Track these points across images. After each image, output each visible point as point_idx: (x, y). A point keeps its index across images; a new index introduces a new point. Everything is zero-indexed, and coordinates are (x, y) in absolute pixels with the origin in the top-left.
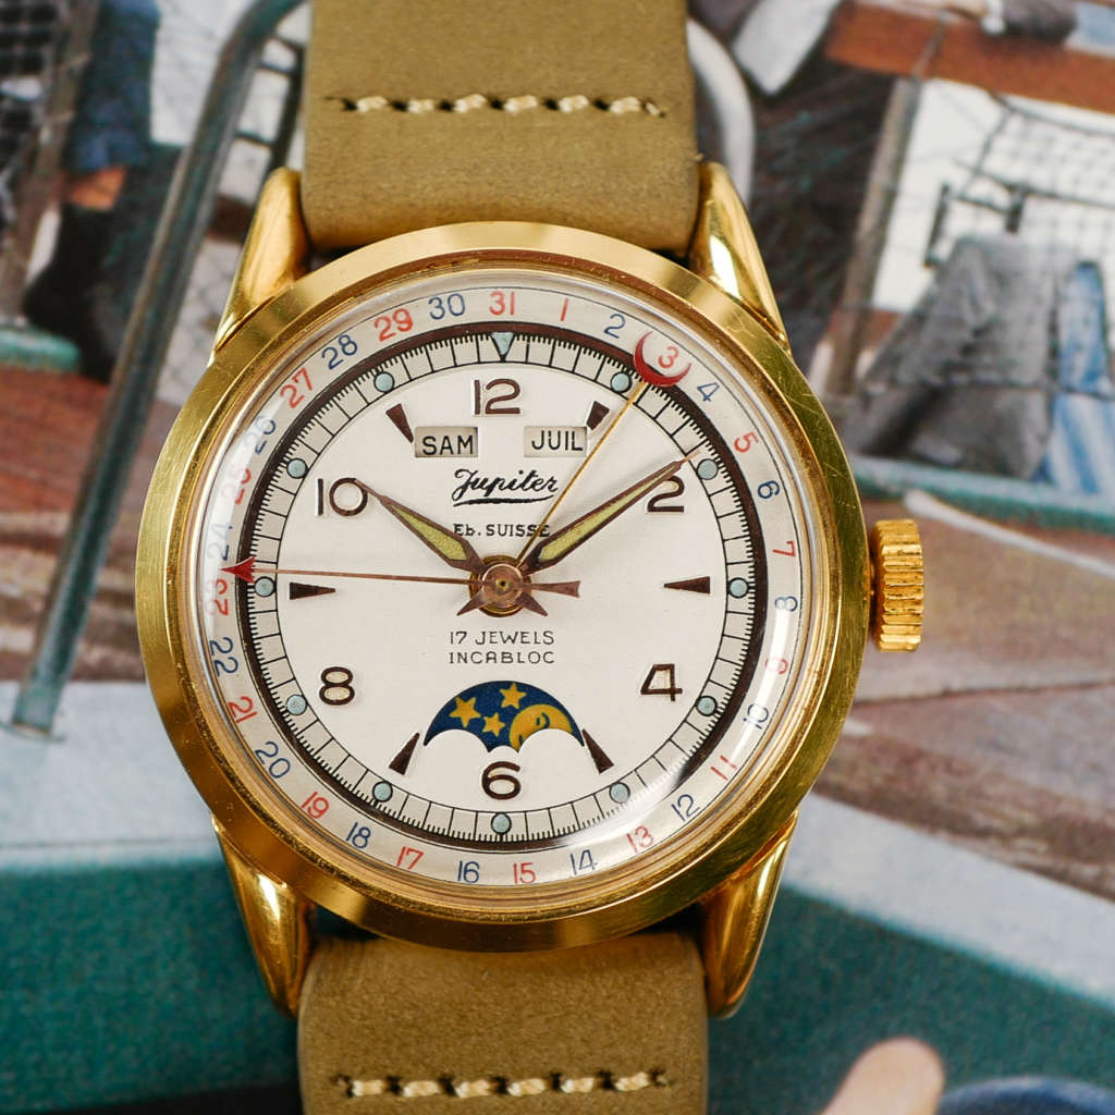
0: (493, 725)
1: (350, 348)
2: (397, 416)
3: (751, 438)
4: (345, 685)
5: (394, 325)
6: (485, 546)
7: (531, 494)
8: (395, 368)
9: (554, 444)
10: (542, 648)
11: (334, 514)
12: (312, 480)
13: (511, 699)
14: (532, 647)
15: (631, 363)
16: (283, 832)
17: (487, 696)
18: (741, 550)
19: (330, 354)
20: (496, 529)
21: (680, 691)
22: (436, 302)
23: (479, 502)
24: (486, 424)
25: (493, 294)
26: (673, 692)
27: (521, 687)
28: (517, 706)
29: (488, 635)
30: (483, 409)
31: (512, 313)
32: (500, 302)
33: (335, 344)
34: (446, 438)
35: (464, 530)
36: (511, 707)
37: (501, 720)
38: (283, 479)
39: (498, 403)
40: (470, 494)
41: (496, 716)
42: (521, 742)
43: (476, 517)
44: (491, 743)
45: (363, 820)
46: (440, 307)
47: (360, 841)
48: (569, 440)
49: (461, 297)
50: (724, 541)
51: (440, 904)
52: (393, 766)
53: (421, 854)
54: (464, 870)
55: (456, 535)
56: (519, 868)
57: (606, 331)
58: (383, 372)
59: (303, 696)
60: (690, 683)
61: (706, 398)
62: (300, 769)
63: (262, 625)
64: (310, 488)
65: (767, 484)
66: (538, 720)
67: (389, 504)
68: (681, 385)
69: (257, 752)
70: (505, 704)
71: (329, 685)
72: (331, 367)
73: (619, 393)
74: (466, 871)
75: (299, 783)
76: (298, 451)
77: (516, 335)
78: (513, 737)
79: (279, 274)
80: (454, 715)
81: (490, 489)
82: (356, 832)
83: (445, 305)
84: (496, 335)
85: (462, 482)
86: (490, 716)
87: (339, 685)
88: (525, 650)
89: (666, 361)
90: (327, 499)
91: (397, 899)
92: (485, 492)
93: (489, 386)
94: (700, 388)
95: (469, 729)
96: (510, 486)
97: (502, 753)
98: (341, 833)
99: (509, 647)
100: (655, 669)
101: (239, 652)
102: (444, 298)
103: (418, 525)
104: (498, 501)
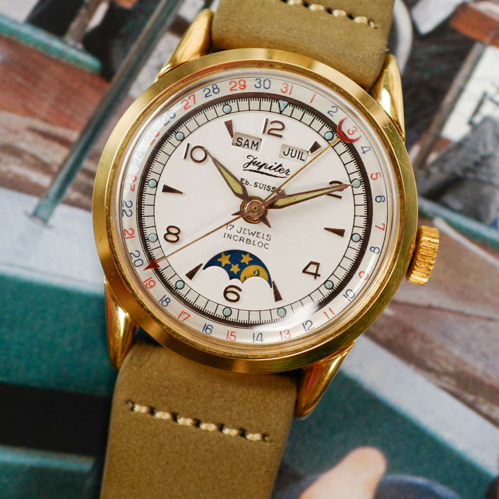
0: (235, 269)
1: (216, 91)
2: (229, 125)
3: (379, 175)
4: (176, 235)
5: (238, 86)
6: (252, 191)
7: (277, 174)
8: (233, 104)
9: (293, 155)
10: (265, 242)
11: (190, 159)
12: (185, 143)
13: (246, 259)
14: (260, 240)
15: (336, 129)
16: (133, 291)
17: (235, 256)
18: (361, 222)
19: (207, 91)
20: (258, 185)
21: (319, 275)
22: (258, 81)
23: (255, 171)
24: (266, 139)
25: (284, 84)
26: (316, 275)
27: (251, 255)
28: (247, 263)
29: (243, 230)
30: (267, 131)
31: (290, 94)
32: (286, 88)
33: (210, 87)
34: (247, 140)
35: (244, 182)
36: (245, 263)
37: (239, 267)
38: (173, 139)
39: (273, 131)
40: (251, 167)
41: (237, 265)
42: (245, 279)
43: (252, 178)
44: (232, 276)
45: (168, 295)
46: (260, 83)
47: (165, 303)
48: (299, 155)
49: (270, 81)
50: (355, 216)
51: (192, 340)
52: (187, 275)
53: (189, 316)
54: (206, 327)
55: (240, 182)
56: (230, 333)
57: (328, 112)
58: (228, 105)
59: (157, 235)
60: (325, 273)
61: (364, 152)
63: (147, 200)
64: (184, 145)
65: (380, 197)
66: (255, 272)
67: (215, 161)
68: (355, 144)
69: (131, 253)
70: (242, 261)
71: (169, 233)
72: (206, 97)
73: (327, 140)
74: (207, 328)
76: (182, 129)
77: (289, 104)
78: (242, 277)
79: (194, 52)
80: (219, 260)
81: (260, 167)
82: (164, 299)
83: (262, 83)
84: (281, 102)
85: (249, 161)
86: (235, 264)
87: (173, 234)
88: (257, 240)
89: (351, 132)
90: (189, 153)
91: (174, 332)
92: (258, 167)
93: (272, 123)
94: (362, 148)
95: (224, 268)
96: (269, 168)
97: (235, 282)
98: (157, 298)
99: (251, 237)
100: (311, 263)
101: (134, 209)
102: (262, 80)
103: (226, 174)
104: (262, 173)
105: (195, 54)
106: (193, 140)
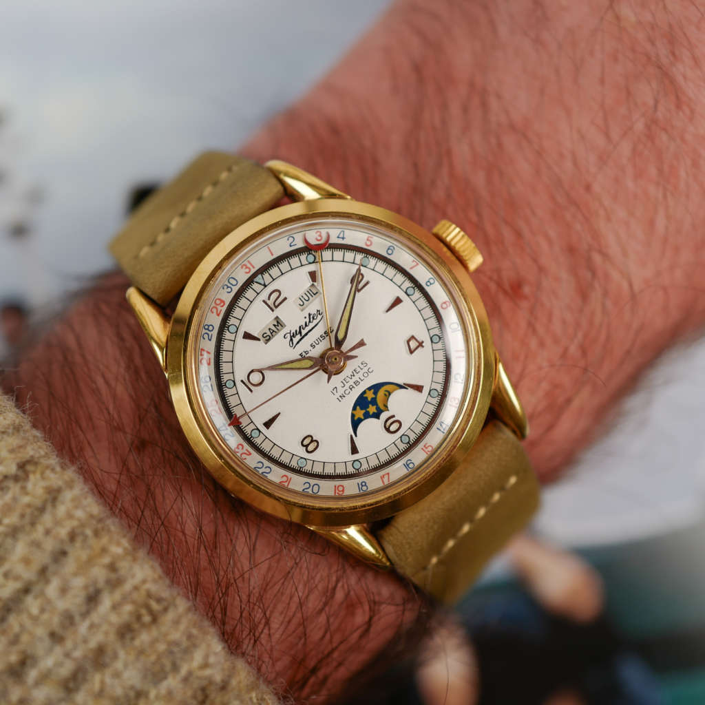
0: (372, 409)
1: (211, 328)
2: (247, 336)
3: (370, 239)
4: (312, 441)
5: (218, 307)
6: (316, 352)
7: (315, 322)
8: (232, 321)
9: (307, 298)
10: (365, 369)
11: (256, 388)
12: (239, 384)
13: (370, 395)
14: (362, 372)
15: (308, 249)
16: (337, 509)
17: (362, 402)
18: (400, 278)
19: (206, 336)
20: (314, 344)
21: (423, 342)
22: (225, 287)
23: (300, 340)
24: (278, 312)
25: (242, 268)
26: (421, 344)
27: (370, 389)
28: (374, 396)
29: (344, 382)
30: (273, 308)
31: (254, 267)
32: (247, 268)
33: (204, 331)
34: (270, 329)
35: (304, 354)
36: (372, 398)
37: (373, 405)
38: (228, 392)
39: (277, 301)
40: (295, 340)
41: (370, 406)
42: (387, 407)
43: (304, 345)
44: (377, 416)
45: (359, 480)
46: (228, 287)
47: (364, 488)
48: (312, 293)
49: (232, 278)
50: (391, 280)
51: (410, 484)
52: (353, 453)
53: (388, 474)
54: (406, 465)
55: (303, 358)
56: (424, 449)
57: (291, 246)
58: (229, 326)
59: (302, 458)
60: (423, 336)
61: (343, 238)
62: (322, 483)
63: (266, 447)
64: (240, 386)
65: (389, 249)
66: (385, 395)
67: (273, 368)
68: (331, 241)
69: (303, 490)
70: (369, 399)
71: (307, 446)
72: (210, 340)
73: (313, 262)
74: (408, 465)
75: (327, 488)
76: (225, 378)
77: (262, 274)
78: (382, 407)
79: (162, 326)
80: (356, 418)
81: (300, 333)
82: (360, 486)
83: (229, 285)
84: (256, 280)
85: (289, 338)
86: (368, 407)
87: (310, 443)
88: (360, 375)
89: (319, 238)
90: (249, 385)
91: (395, 495)
92: (299, 335)
93: (269, 299)
95: (366, 418)
96: (306, 325)
97: (384, 416)
98: (356, 491)
99: (354, 379)
100: (408, 342)
101: (266, 463)
102: (227, 283)
103: (289, 366)
104: (306, 334)
105: (165, 327)
106: (240, 375)
